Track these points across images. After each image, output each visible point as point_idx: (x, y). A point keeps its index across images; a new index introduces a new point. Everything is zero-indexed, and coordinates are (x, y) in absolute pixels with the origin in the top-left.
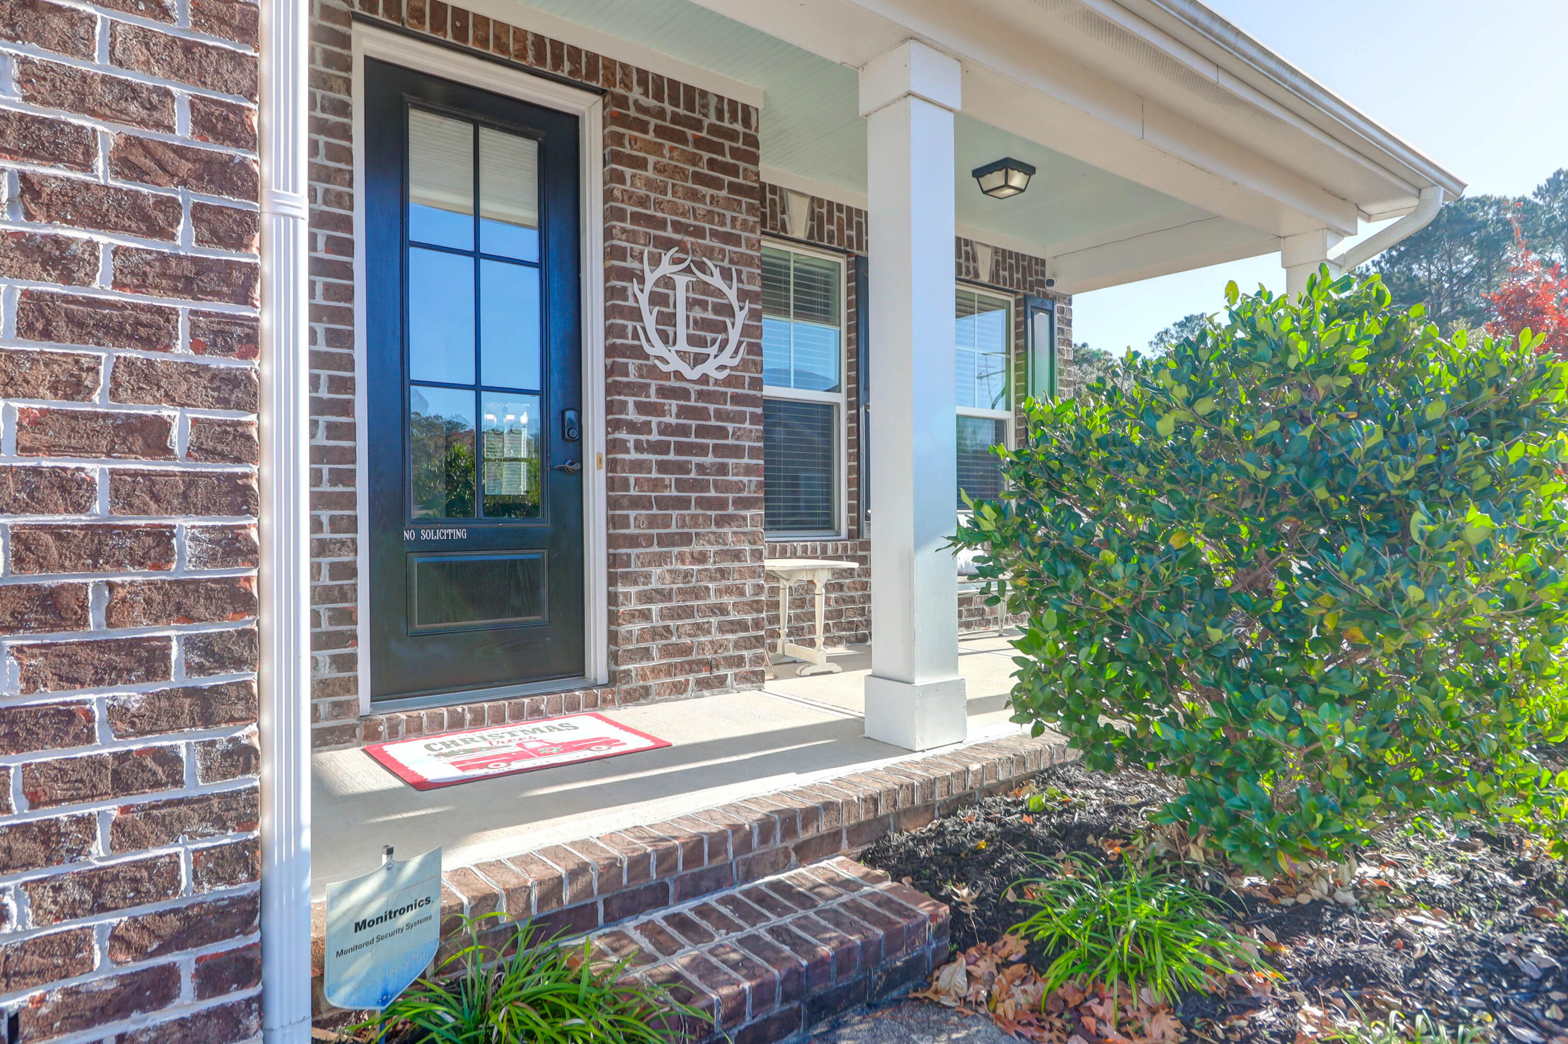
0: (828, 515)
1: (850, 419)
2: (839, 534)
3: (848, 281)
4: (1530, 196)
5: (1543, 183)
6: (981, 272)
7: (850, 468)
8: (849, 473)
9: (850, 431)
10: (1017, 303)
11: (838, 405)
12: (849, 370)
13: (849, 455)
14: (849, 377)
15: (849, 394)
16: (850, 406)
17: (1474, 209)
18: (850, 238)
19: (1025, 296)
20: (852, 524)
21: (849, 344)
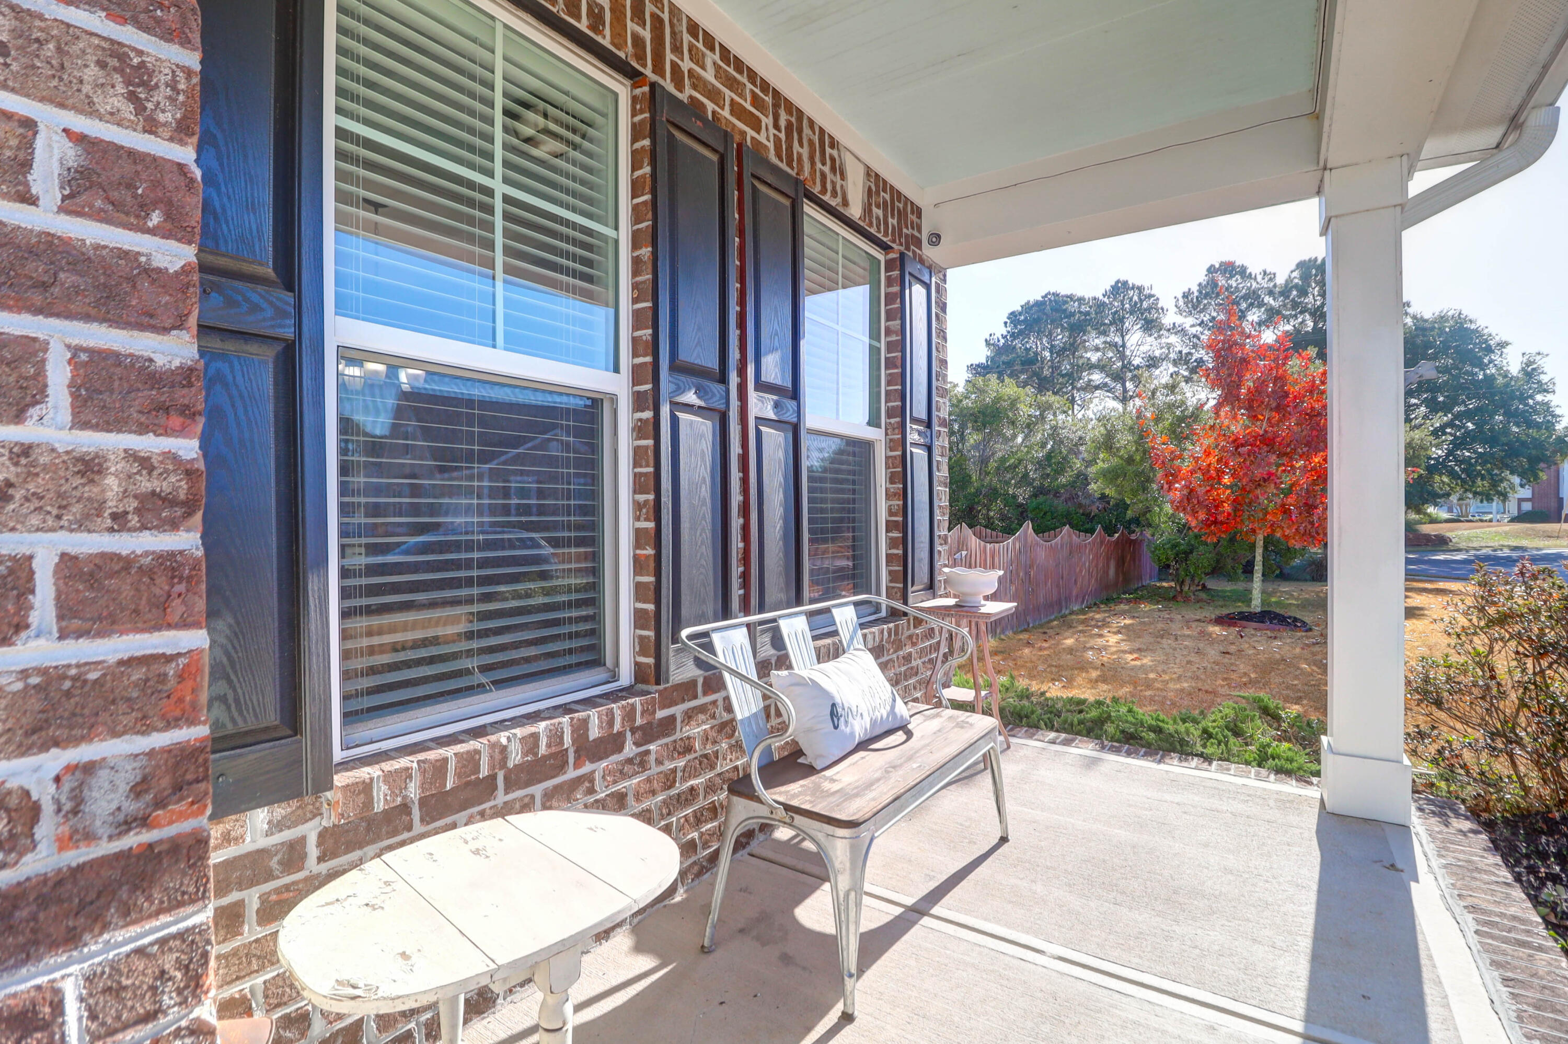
0: (592, 633)
1: (639, 430)
2: (614, 677)
3: (634, 139)
4: (1101, 297)
5: (1108, 288)
6: (850, 197)
7: (638, 533)
8: (638, 544)
9: (638, 456)
10: (889, 265)
11: (613, 399)
12: (636, 326)
13: (638, 507)
14: (635, 341)
15: (637, 375)
16: (639, 402)
17: (1066, 302)
18: (638, 41)
19: (902, 255)
20: (643, 652)
21: (636, 272)
